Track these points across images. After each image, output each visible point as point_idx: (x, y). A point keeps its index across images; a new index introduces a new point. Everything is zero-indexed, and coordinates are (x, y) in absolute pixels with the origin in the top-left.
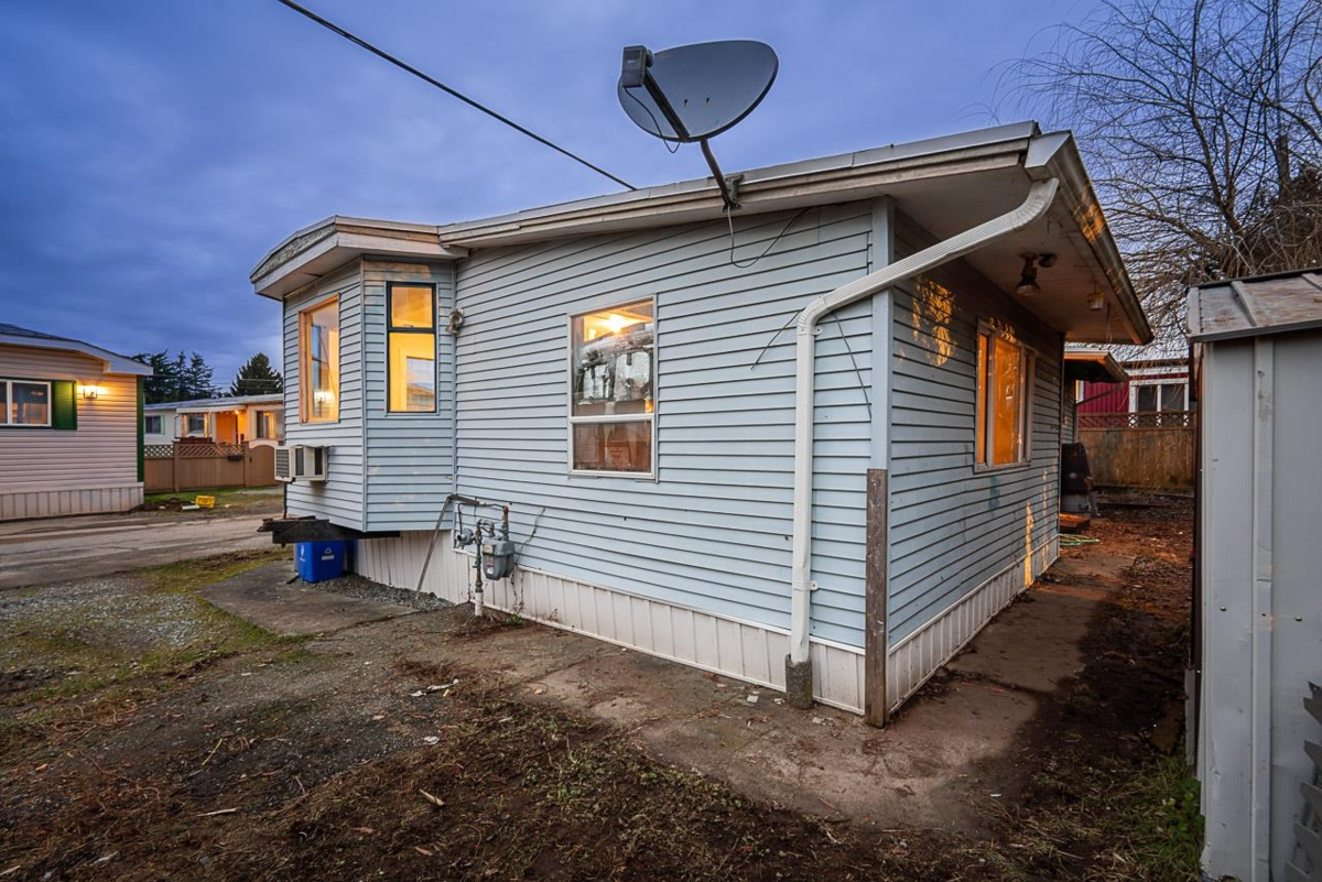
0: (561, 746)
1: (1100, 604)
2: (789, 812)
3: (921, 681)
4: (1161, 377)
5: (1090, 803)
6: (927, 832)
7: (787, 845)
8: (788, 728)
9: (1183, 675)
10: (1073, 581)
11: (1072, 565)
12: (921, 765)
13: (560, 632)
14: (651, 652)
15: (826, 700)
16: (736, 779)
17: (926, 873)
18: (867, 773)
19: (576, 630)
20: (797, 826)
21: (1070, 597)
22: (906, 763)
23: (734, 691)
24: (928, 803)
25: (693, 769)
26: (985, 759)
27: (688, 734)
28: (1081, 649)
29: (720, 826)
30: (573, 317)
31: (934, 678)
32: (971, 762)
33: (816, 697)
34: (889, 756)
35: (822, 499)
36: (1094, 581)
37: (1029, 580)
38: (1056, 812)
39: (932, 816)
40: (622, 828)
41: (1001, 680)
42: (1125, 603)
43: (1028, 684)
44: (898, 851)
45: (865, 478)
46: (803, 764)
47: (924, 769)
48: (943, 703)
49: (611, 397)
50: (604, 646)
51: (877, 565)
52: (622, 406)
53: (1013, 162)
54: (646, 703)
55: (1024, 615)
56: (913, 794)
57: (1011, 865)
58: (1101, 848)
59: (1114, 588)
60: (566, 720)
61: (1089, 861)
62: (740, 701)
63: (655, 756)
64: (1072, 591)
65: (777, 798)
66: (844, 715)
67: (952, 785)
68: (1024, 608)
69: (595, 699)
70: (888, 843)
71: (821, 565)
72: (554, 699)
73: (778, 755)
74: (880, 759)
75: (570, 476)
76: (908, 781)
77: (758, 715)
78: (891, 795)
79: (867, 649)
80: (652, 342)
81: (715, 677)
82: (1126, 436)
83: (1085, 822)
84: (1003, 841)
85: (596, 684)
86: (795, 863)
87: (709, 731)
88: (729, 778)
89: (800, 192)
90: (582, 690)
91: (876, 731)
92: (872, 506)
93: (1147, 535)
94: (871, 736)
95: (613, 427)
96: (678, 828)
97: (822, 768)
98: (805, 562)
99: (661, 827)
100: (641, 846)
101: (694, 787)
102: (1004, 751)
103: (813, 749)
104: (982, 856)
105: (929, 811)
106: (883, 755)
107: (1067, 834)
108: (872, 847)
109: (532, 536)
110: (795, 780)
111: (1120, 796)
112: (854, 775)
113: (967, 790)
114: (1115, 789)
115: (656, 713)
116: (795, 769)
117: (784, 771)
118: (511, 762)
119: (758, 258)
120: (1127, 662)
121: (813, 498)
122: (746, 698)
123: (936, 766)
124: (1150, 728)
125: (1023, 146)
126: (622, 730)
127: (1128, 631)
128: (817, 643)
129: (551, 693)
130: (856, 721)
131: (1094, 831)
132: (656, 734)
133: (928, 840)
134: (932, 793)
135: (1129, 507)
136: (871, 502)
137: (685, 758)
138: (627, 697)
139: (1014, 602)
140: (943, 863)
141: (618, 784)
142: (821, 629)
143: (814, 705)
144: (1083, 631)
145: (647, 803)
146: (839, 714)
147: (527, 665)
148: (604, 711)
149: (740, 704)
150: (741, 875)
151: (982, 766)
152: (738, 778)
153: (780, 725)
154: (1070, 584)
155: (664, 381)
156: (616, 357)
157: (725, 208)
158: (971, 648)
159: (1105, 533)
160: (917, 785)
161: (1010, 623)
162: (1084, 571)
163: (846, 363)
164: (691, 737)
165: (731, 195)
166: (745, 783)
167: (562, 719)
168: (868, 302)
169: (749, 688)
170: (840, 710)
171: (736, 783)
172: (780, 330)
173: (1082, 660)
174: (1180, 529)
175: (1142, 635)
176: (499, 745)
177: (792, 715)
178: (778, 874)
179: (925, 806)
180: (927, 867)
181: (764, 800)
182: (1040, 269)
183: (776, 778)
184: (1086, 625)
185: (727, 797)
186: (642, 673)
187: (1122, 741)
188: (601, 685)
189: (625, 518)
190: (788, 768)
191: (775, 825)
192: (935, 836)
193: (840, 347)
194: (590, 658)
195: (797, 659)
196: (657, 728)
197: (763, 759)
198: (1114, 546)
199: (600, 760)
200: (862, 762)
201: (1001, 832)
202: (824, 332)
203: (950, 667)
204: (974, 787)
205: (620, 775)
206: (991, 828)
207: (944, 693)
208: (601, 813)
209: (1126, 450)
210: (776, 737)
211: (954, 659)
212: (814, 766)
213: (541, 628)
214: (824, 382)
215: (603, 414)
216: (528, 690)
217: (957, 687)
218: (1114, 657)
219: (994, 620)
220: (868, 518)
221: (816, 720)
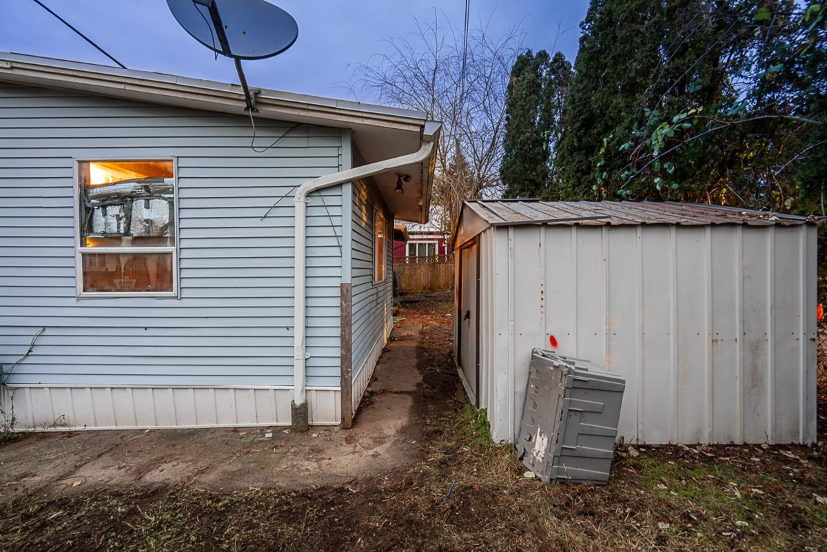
0: (132, 513)
1: (417, 347)
2: (323, 488)
3: (360, 399)
4: (419, 239)
5: (448, 432)
6: (394, 469)
7: (332, 504)
8: (300, 445)
9: (457, 371)
10: (402, 339)
11: (399, 331)
12: (377, 440)
13: (70, 434)
14: (174, 427)
15: (315, 423)
16: (282, 483)
17: (402, 486)
18: (354, 453)
19: (88, 428)
20: (331, 492)
21: (404, 346)
22: (370, 441)
23: (254, 434)
24: (388, 456)
25: (251, 488)
26: (402, 428)
27: (234, 469)
28: (419, 369)
29: (289, 511)
30: (80, 162)
31: (364, 397)
32: (397, 431)
33: (310, 423)
34: (361, 441)
35: (312, 302)
36: (410, 338)
37: (386, 342)
38: (437, 440)
39: (392, 461)
40: (221, 542)
41: (394, 390)
42: (425, 345)
43: (405, 390)
44: (386, 483)
45: (340, 289)
46: (318, 461)
47: (379, 441)
48: (373, 408)
49: (127, 233)
50: (125, 433)
51: (347, 337)
52: (138, 240)
53: (417, 129)
54: (190, 461)
55: (389, 358)
56: (380, 454)
57: (432, 469)
58: (458, 448)
59: (420, 340)
60: (122, 495)
61: (456, 455)
62: (261, 439)
63: (218, 491)
64: (404, 343)
65: (313, 483)
66: (328, 428)
67: (394, 444)
68: (388, 355)
69: (140, 472)
70: (380, 481)
71: (312, 342)
72: (97, 484)
73: (301, 461)
74: (357, 444)
75: (79, 298)
76: (375, 450)
77: (277, 443)
78: (370, 459)
79: (342, 386)
80: (172, 193)
81: (236, 430)
82: (407, 268)
83: (449, 440)
84: (425, 460)
85: (134, 463)
86: (341, 510)
87: (249, 462)
88: (277, 484)
89: (302, 113)
90: (124, 470)
91: (348, 431)
92: (344, 304)
93: (421, 314)
94: (347, 434)
95: (131, 257)
96: (262, 524)
97: (330, 459)
98: (303, 342)
99: (249, 529)
100: (243, 546)
101: (260, 497)
102: (408, 422)
103: (320, 451)
104: (420, 469)
105: (390, 460)
106: (357, 441)
107: (445, 447)
108: (373, 486)
109: (27, 355)
110: (318, 470)
111: (456, 425)
112: (348, 456)
113: (401, 444)
114: (453, 423)
115: (202, 464)
116: (315, 465)
117: (309, 468)
118: (83, 543)
119: (267, 147)
120: (436, 371)
121: (306, 302)
122: (264, 436)
123: (384, 438)
124: (455, 396)
125: (423, 123)
126: (181, 484)
127: (431, 358)
128: (309, 390)
129: (91, 481)
130: (336, 429)
131: (453, 443)
132: (211, 477)
133: (396, 472)
134: (388, 451)
135: (411, 302)
136: (343, 302)
137: (242, 484)
138: (170, 462)
139: (383, 353)
140: (407, 479)
141: (200, 518)
142: (312, 381)
143: (311, 428)
144: (416, 361)
145: (230, 520)
146: (325, 428)
147: (48, 468)
148: (155, 477)
149: (262, 441)
150: (316, 530)
151: (403, 431)
152: (283, 482)
153: (294, 444)
154: (402, 340)
155: (184, 224)
156: (132, 201)
157: (247, 109)
158: (374, 379)
159: (406, 314)
160: (379, 449)
161: (385, 363)
162: (405, 333)
163: (326, 221)
164: (238, 470)
165: (252, 101)
166: (289, 483)
167: (118, 495)
168: (339, 187)
169: (263, 430)
170: (326, 426)
171: (284, 485)
172: (283, 197)
173: (421, 374)
174: (432, 310)
175: (436, 358)
176: (60, 537)
177: (298, 437)
178: (336, 520)
179: (388, 458)
180: (402, 484)
181: (305, 488)
182: (404, 182)
183: (306, 473)
184: (416, 358)
185: (284, 494)
186: (173, 442)
187: (448, 404)
188: (141, 461)
189: (146, 328)
190: (311, 466)
191: (320, 497)
192: (398, 470)
193: (323, 211)
194: (117, 445)
195: (298, 402)
196: (208, 473)
197: (293, 466)
198: (412, 320)
199: (175, 509)
200: (349, 448)
201: (423, 455)
202: (311, 201)
203: (369, 389)
204: (403, 441)
205: (198, 511)
206: (418, 457)
207: (372, 403)
208: (198, 541)
209: (407, 275)
210: (295, 452)
211: (369, 385)
212: (325, 459)
213: (44, 436)
214: (313, 232)
215: (119, 246)
216: (64, 486)
217: (376, 398)
218: (431, 370)
219: (378, 363)
220: (342, 311)
221: (314, 435)
